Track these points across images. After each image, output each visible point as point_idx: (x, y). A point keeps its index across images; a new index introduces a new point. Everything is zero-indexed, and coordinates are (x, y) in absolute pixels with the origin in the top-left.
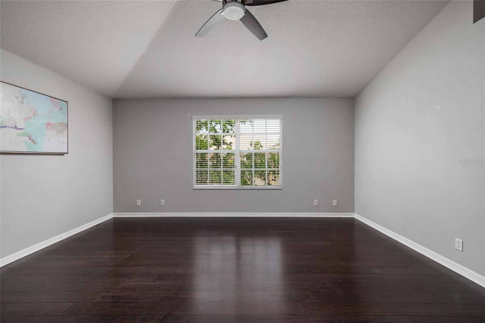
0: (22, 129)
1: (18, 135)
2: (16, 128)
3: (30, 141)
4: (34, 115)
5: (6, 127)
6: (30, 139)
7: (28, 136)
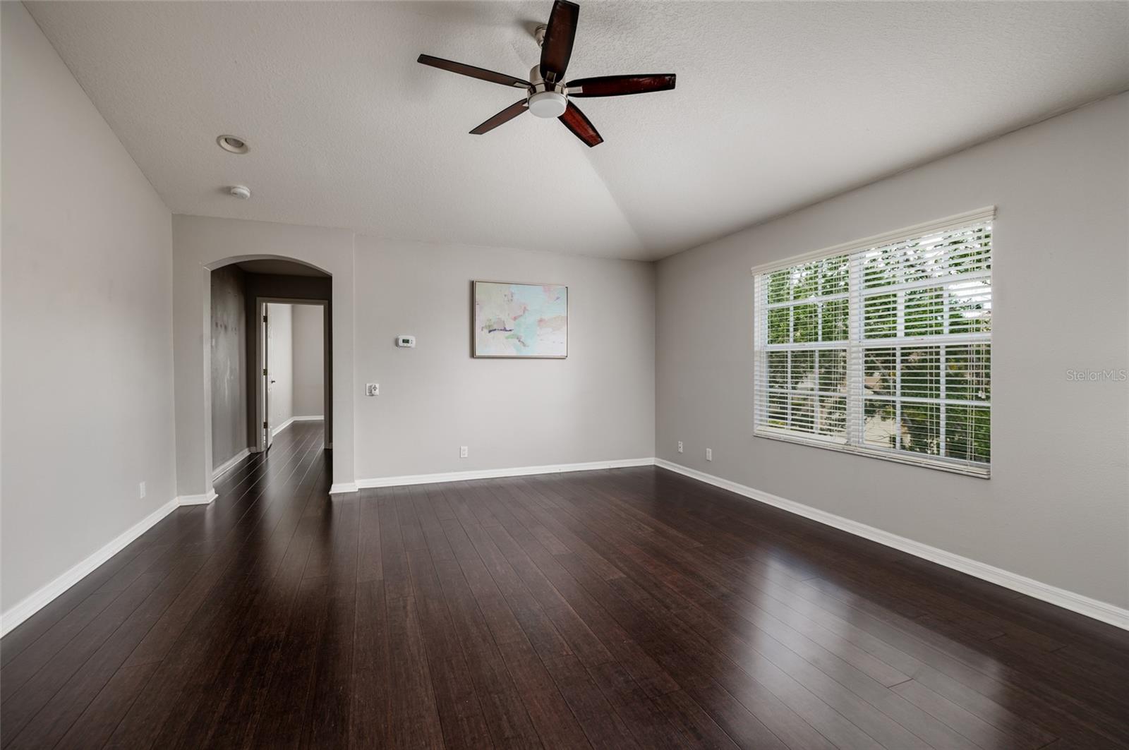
0: (510, 330)
1: (507, 338)
2: (505, 330)
3: (519, 343)
4: (524, 312)
5: (495, 330)
6: (519, 341)
7: (518, 338)
